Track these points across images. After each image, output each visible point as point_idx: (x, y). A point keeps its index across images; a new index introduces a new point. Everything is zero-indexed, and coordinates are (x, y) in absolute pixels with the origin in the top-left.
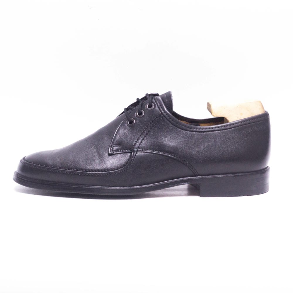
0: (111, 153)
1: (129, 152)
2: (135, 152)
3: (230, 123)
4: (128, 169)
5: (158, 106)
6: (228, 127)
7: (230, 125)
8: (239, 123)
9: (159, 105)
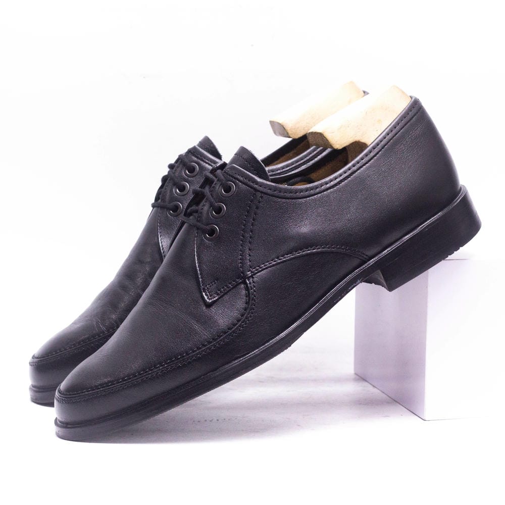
0: (211, 301)
1: (241, 283)
2: (250, 277)
3: (371, 146)
4: (255, 312)
5: (241, 182)
6: (372, 154)
7: (374, 148)
8: (385, 138)
9: (242, 179)
